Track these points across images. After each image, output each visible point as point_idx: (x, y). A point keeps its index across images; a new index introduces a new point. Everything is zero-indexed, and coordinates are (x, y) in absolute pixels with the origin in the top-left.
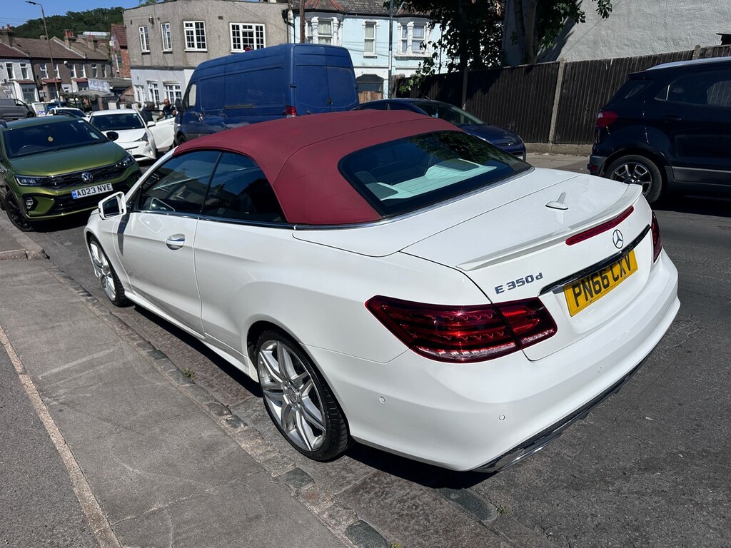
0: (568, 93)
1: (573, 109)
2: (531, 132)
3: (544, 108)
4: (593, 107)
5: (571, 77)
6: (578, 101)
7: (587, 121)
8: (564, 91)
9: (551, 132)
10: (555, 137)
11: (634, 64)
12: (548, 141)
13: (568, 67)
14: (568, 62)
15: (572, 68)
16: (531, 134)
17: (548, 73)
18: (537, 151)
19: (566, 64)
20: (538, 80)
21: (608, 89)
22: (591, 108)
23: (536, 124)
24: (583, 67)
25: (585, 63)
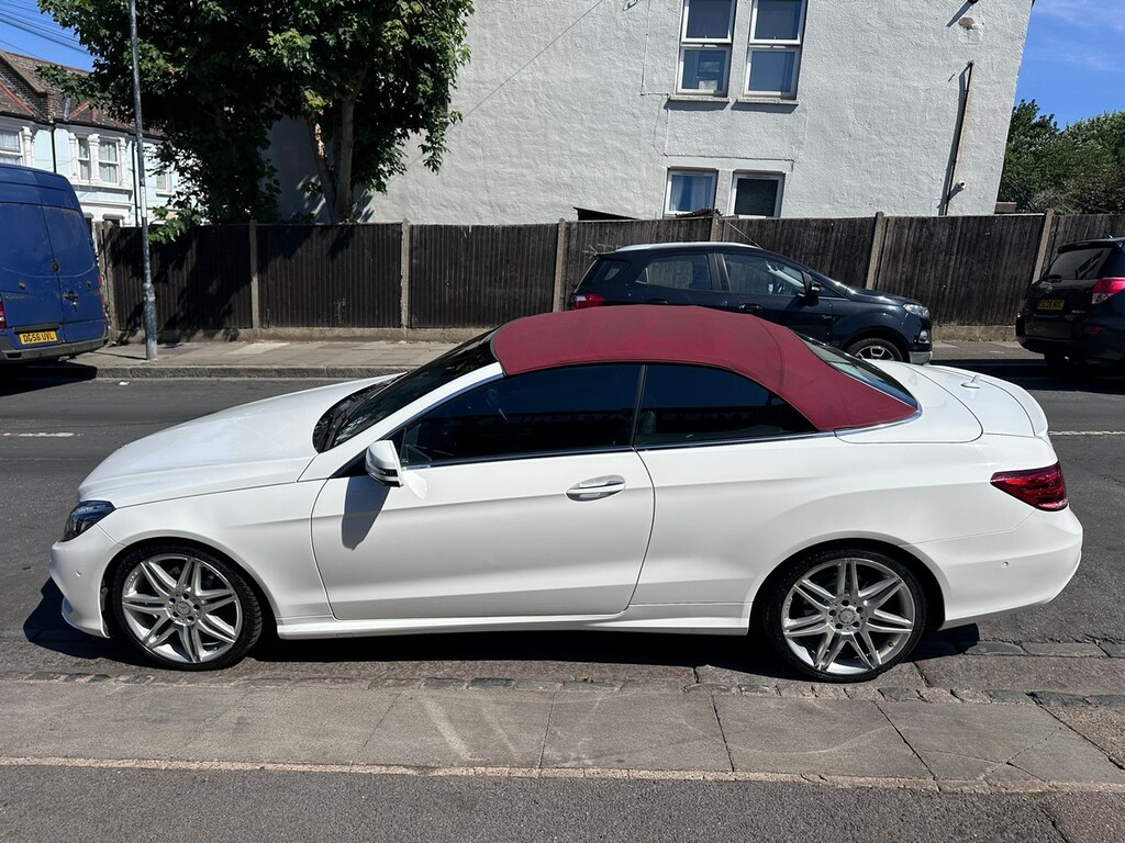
0: (420, 264)
1: (430, 283)
2: (374, 313)
3: (389, 280)
4: (455, 282)
5: (421, 243)
6: (435, 274)
7: (450, 300)
8: (414, 261)
9: (403, 313)
10: (410, 319)
11: (497, 234)
12: (400, 326)
13: (415, 231)
14: (415, 223)
15: (421, 233)
16: (374, 316)
17: (388, 237)
18: (386, 339)
19: (412, 227)
20: (374, 244)
21: (471, 261)
22: (452, 283)
23: (379, 302)
24: (436, 233)
25: (437, 228)
